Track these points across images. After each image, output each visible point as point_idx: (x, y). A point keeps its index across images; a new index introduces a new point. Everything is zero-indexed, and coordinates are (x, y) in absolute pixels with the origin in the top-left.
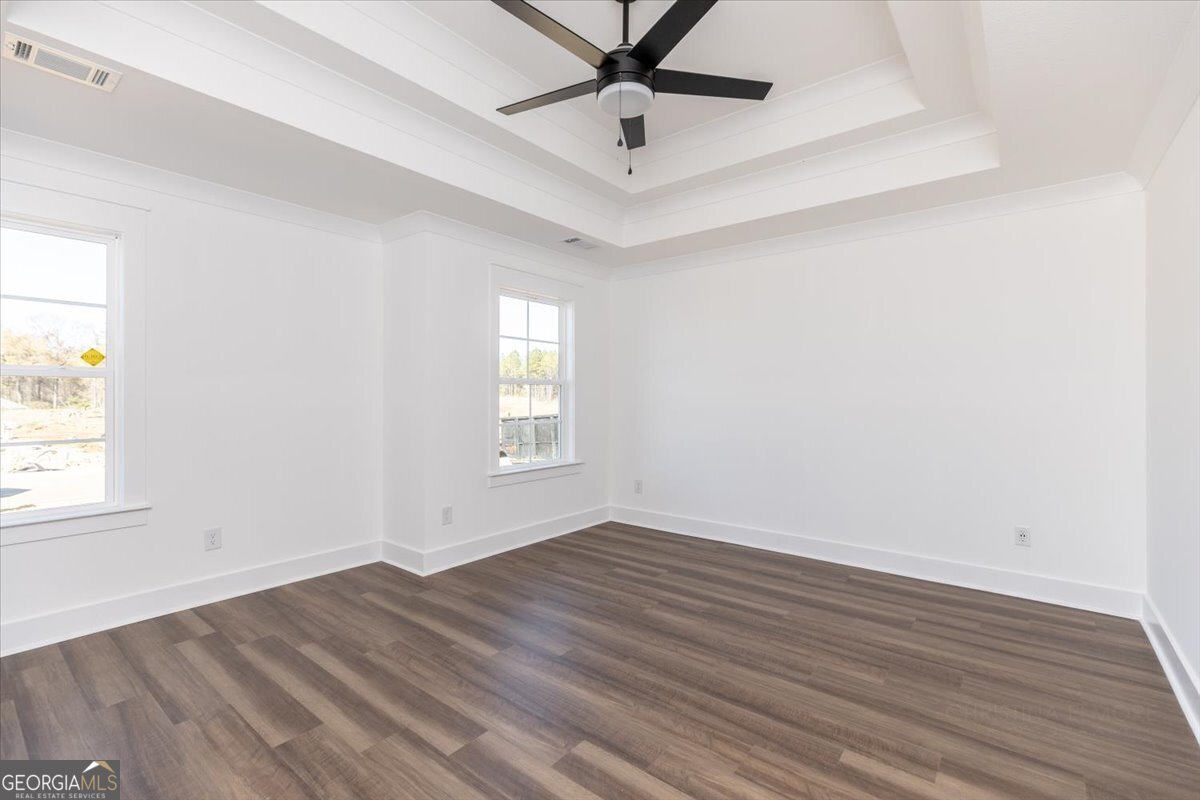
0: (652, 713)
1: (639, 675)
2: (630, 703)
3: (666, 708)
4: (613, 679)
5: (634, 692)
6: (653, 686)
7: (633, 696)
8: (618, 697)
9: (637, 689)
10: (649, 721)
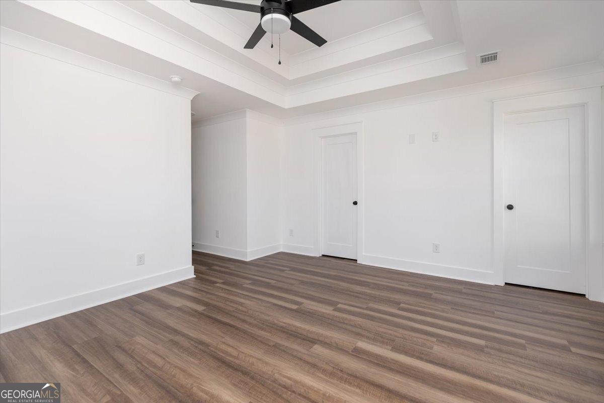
0: (268, 318)
1: (269, 334)
2: (276, 322)
3: (260, 320)
4: (284, 332)
5: (274, 326)
6: (262, 329)
7: (274, 324)
8: (281, 324)
9: (272, 327)
10: (269, 316)
